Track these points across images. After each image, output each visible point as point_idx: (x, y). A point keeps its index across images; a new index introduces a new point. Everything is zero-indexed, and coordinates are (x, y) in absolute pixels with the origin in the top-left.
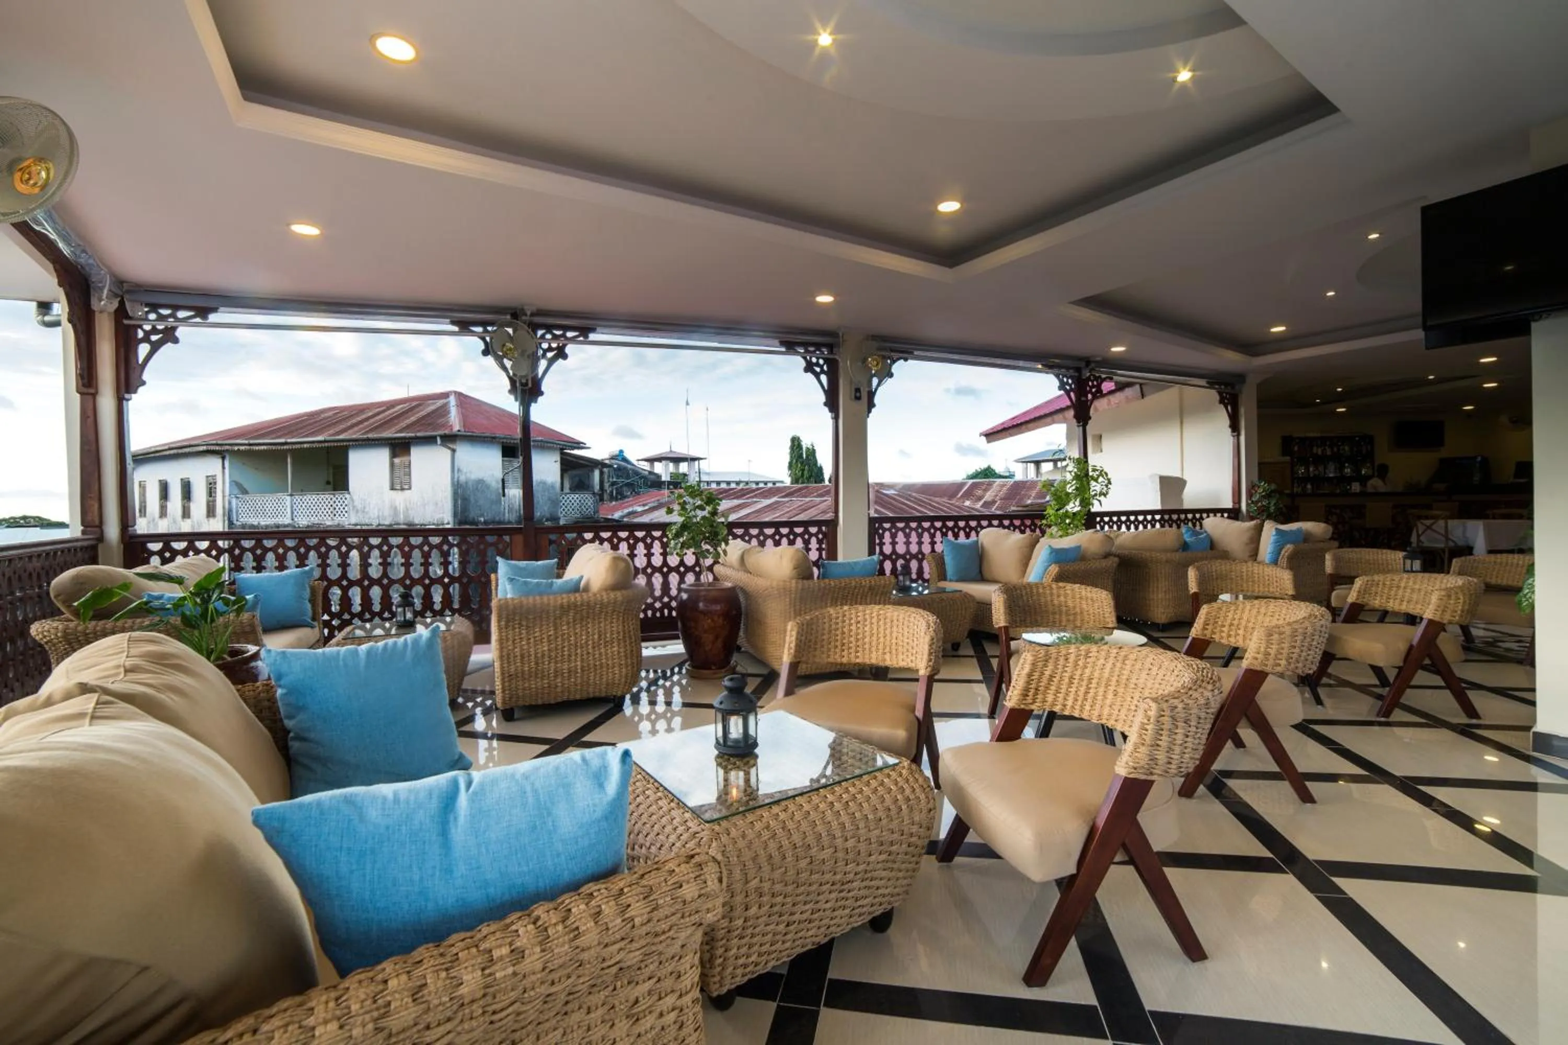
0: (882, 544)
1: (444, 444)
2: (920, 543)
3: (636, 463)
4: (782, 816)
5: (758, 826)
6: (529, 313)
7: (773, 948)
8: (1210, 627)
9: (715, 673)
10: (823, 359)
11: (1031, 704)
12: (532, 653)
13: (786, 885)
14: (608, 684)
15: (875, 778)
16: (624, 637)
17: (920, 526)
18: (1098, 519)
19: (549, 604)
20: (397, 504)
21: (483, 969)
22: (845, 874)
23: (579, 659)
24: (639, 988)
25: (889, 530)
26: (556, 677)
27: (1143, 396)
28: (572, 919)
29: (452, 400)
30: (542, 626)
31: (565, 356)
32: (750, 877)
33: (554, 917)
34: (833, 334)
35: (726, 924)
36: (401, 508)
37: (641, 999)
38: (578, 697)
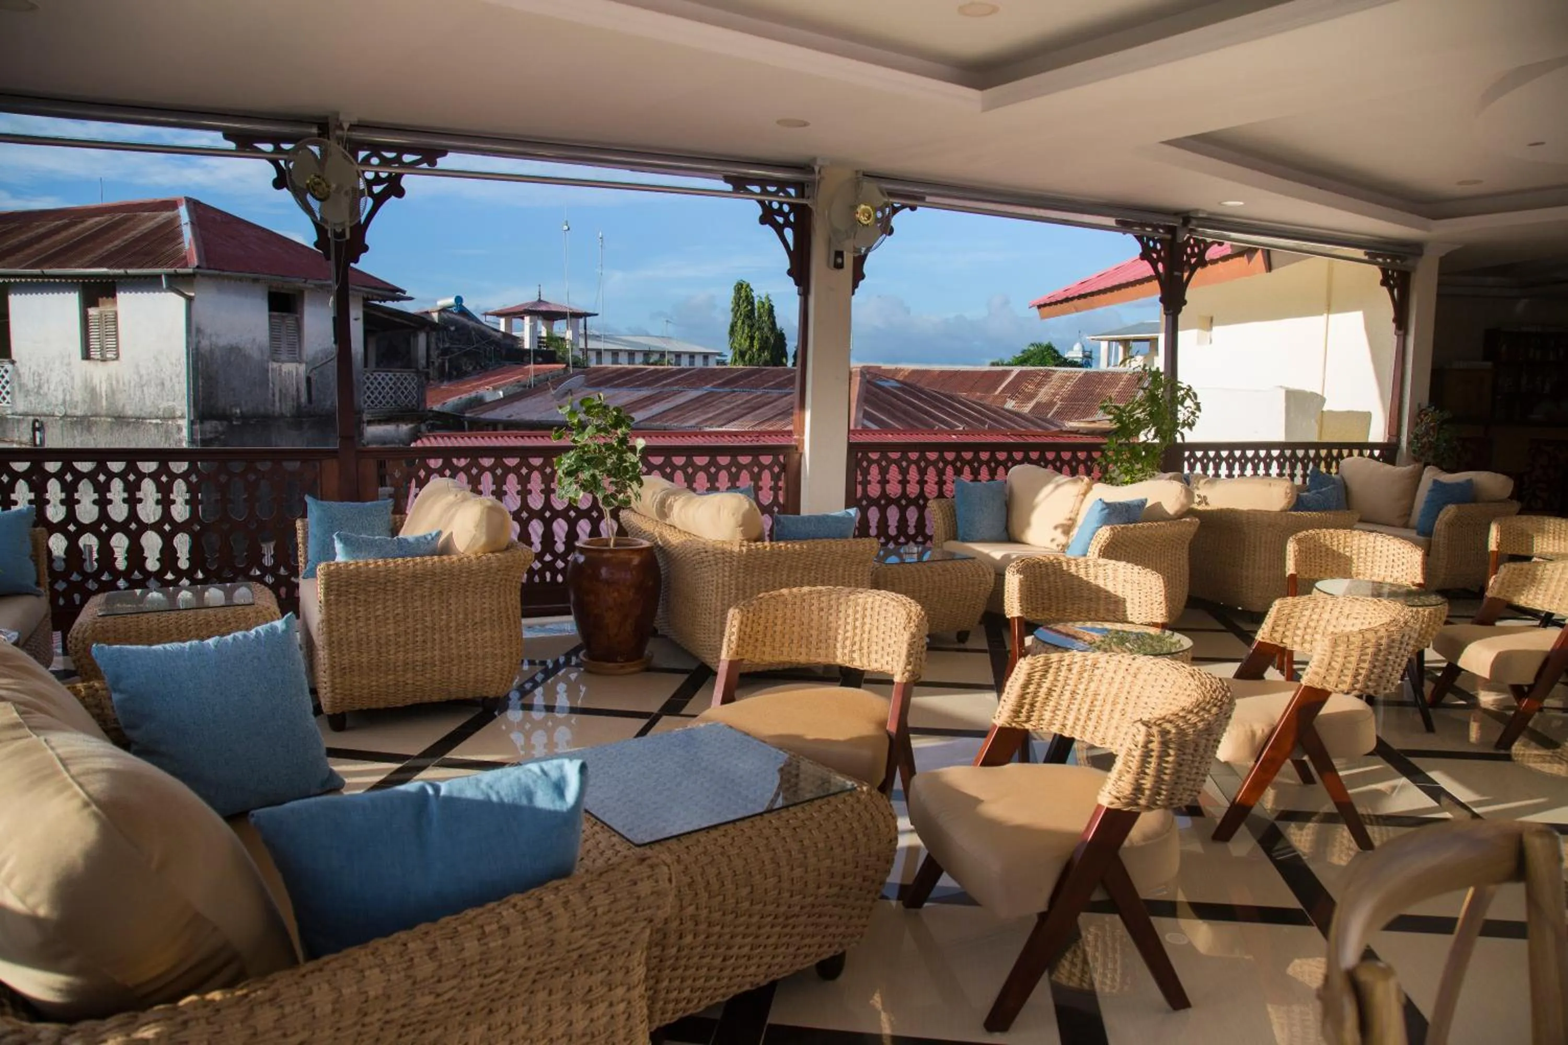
0: (865, 483)
1: (171, 288)
2: (922, 483)
3: (482, 319)
4: (722, 841)
5: (695, 851)
6: (346, 126)
7: (708, 984)
8: (1280, 629)
9: (622, 667)
10: (788, 204)
11: (1026, 722)
12: (373, 638)
13: (724, 914)
14: (476, 681)
15: (829, 803)
16: (500, 618)
17: (923, 457)
18: (1187, 454)
19: (396, 572)
20: (96, 381)
21: (479, 940)
22: (789, 907)
23: (437, 647)
24: (593, 978)
25: (878, 462)
26: (405, 671)
27: (1269, 268)
28: (544, 906)
29: (183, 213)
30: (386, 600)
31: (400, 193)
32: (685, 903)
33: (531, 904)
34: (805, 167)
35: (658, 953)
36: (103, 388)
37: (594, 988)
38: (435, 698)
